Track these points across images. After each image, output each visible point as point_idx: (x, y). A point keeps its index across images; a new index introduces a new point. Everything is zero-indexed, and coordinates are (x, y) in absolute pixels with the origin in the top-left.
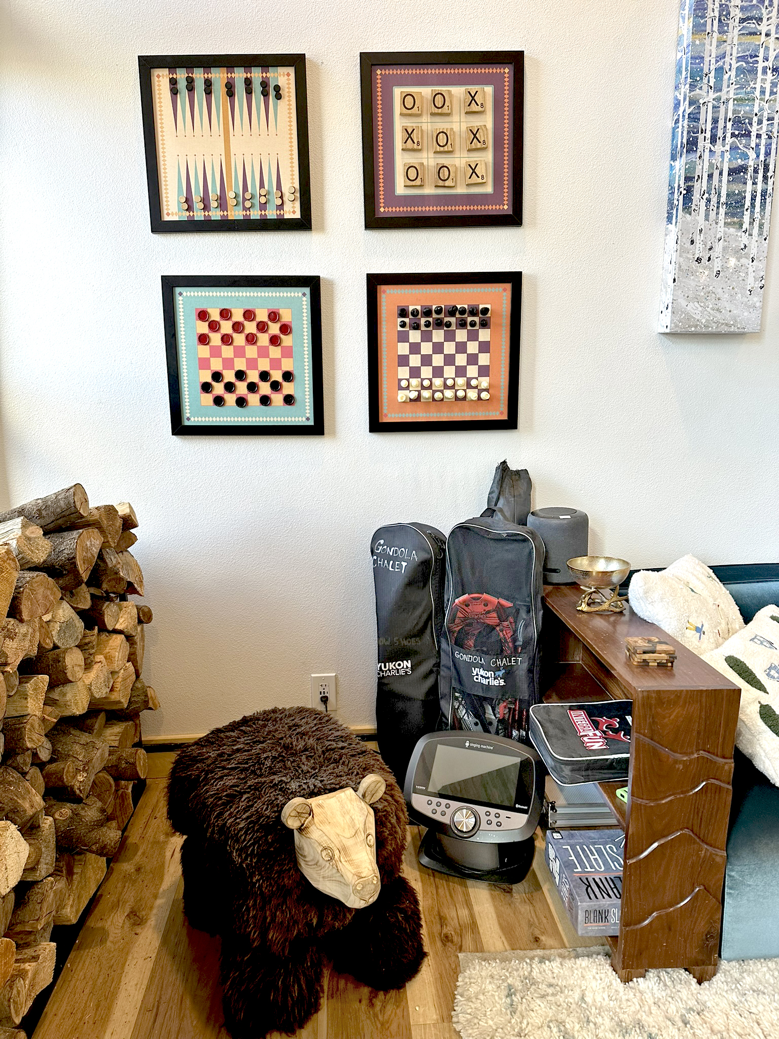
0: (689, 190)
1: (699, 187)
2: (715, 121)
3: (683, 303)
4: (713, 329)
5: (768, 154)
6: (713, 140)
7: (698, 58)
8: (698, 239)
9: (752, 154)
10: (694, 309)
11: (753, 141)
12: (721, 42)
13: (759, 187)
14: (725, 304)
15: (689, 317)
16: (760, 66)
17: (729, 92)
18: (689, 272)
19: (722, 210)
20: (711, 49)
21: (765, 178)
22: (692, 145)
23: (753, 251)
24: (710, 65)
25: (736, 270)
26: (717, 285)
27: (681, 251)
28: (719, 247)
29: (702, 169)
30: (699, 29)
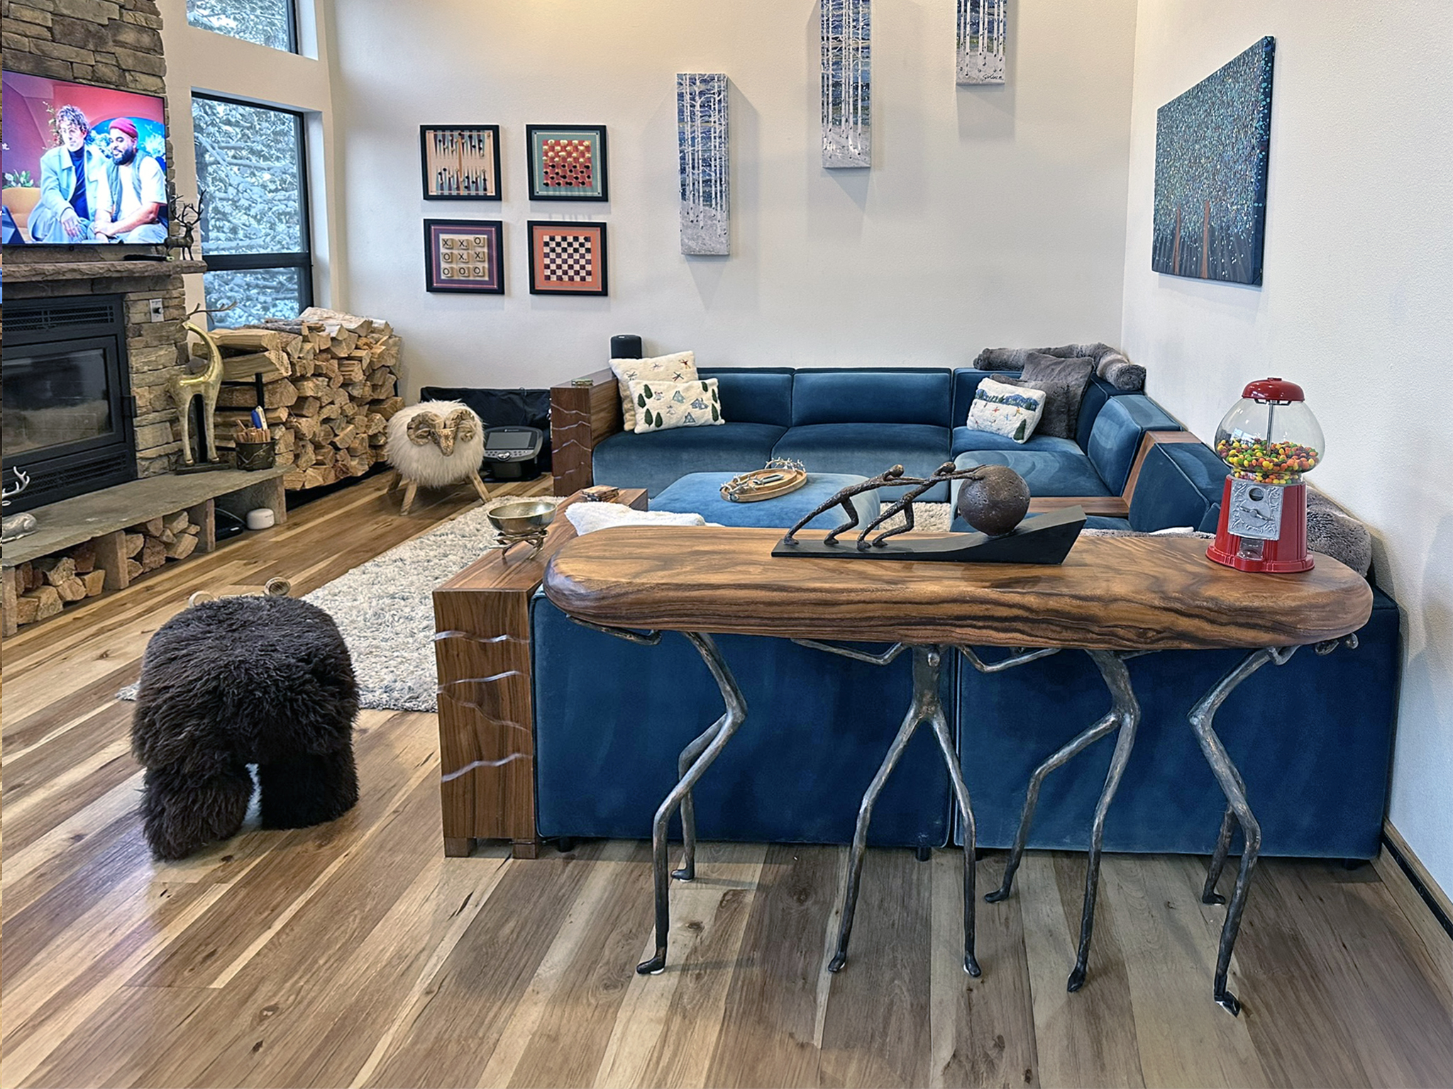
0: (684, 190)
1: (689, 189)
2: (693, 160)
3: (686, 241)
4: (703, 252)
5: (721, 174)
6: (693, 168)
7: (682, 133)
8: (691, 212)
9: (713, 174)
10: (692, 244)
11: (713, 169)
12: (692, 126)
13: (718, 188)
14: (707, 241)
15: (690, 247)
16: (712, 136)
17: (699, 147)
18: (687, 227)
19: (701, 199)
20: (688, 129)
21: (721, 185)
22: (683, 170)
23: (719, 218)
24: (688, 135)
25: (711, 226)
26: (702, 233)
27: (683, 217)
28: (701, 216)
29: (689, 181)
30: (681, 120)
